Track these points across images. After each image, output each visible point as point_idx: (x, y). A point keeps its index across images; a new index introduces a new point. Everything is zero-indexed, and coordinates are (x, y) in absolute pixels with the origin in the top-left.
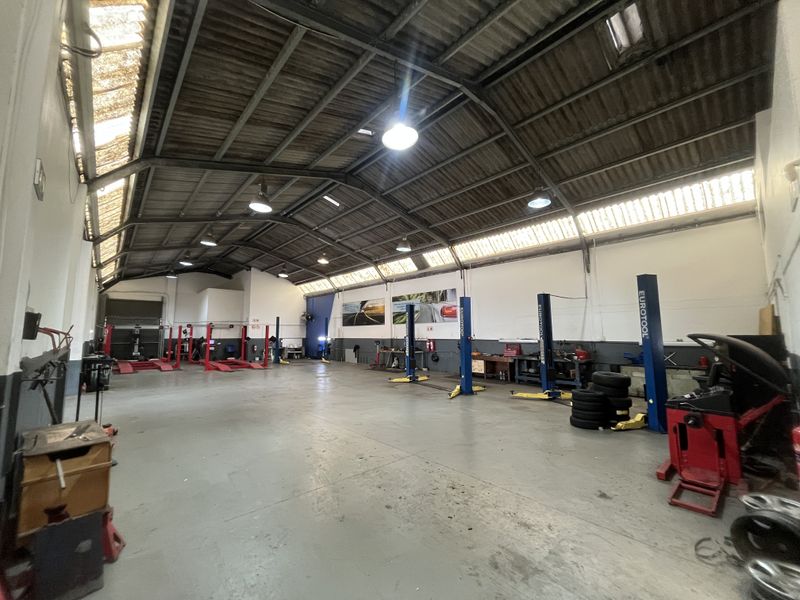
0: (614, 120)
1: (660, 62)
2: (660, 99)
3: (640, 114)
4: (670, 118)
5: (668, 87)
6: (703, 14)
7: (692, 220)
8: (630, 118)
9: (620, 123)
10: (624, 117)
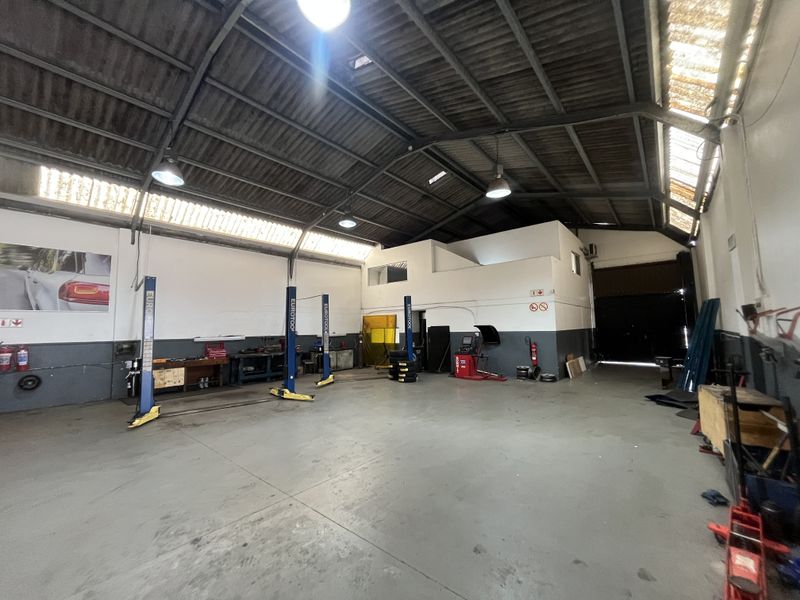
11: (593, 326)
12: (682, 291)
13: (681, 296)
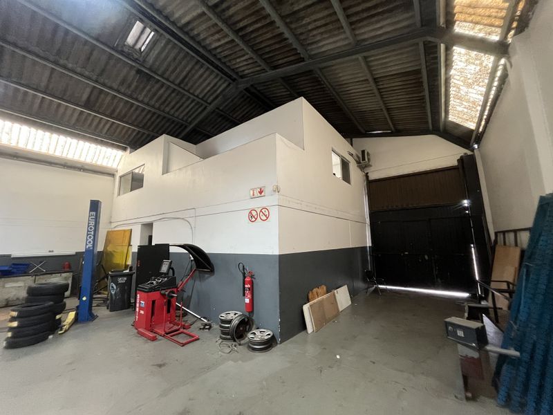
0: (87, 73)
1: (139, 71)
2: (121, 87)
3: (104, 85)
4: (116, 101)
5: (129, 86)
6: (168, 73)
7: (79, 166)
8: (96, 81)
9: (89, 78)
10: (94, 77)
11: (369, 243)
12: (466, 203)
13: (466, 208)
